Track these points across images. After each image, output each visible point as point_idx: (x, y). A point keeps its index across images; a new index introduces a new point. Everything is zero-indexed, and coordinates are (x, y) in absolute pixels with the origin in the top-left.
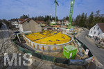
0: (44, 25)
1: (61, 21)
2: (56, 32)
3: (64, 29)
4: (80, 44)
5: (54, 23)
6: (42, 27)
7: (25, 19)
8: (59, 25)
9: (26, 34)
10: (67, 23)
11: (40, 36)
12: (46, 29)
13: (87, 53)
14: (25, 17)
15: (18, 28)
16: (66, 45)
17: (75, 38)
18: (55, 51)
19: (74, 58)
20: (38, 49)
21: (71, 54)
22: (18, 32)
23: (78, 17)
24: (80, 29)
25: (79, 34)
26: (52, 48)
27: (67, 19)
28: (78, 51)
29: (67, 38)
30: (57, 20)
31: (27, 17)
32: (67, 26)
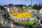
0: (20, 8)
1: (27, 7)
2: (25, 12)
3: (29, 10)
4: (36, 17)
5: (24, 7)
6: (19, 9)
7: (11, 6)
8: (26, 8)
9: (11, 13)
10: (30, 8)
11: (18, 13)
12: (20, 10)
13: (40, 21)
14: (11, 5)
15: (7, 10)
16: (30, 18)
17: (34, 14)
18: (25, 21)
19: (34, 24)
20: (17, 20)
21: (33, 22)
22: (7, 12)
23: (34, 5)
24: (36, 10)
25: (35, 12)
26: (24, 19)
27: (30, 6)
28: (36, 21)
29: (30, 14)
30: (26, 6)
31: (12, 5)
32: (30, 9)
